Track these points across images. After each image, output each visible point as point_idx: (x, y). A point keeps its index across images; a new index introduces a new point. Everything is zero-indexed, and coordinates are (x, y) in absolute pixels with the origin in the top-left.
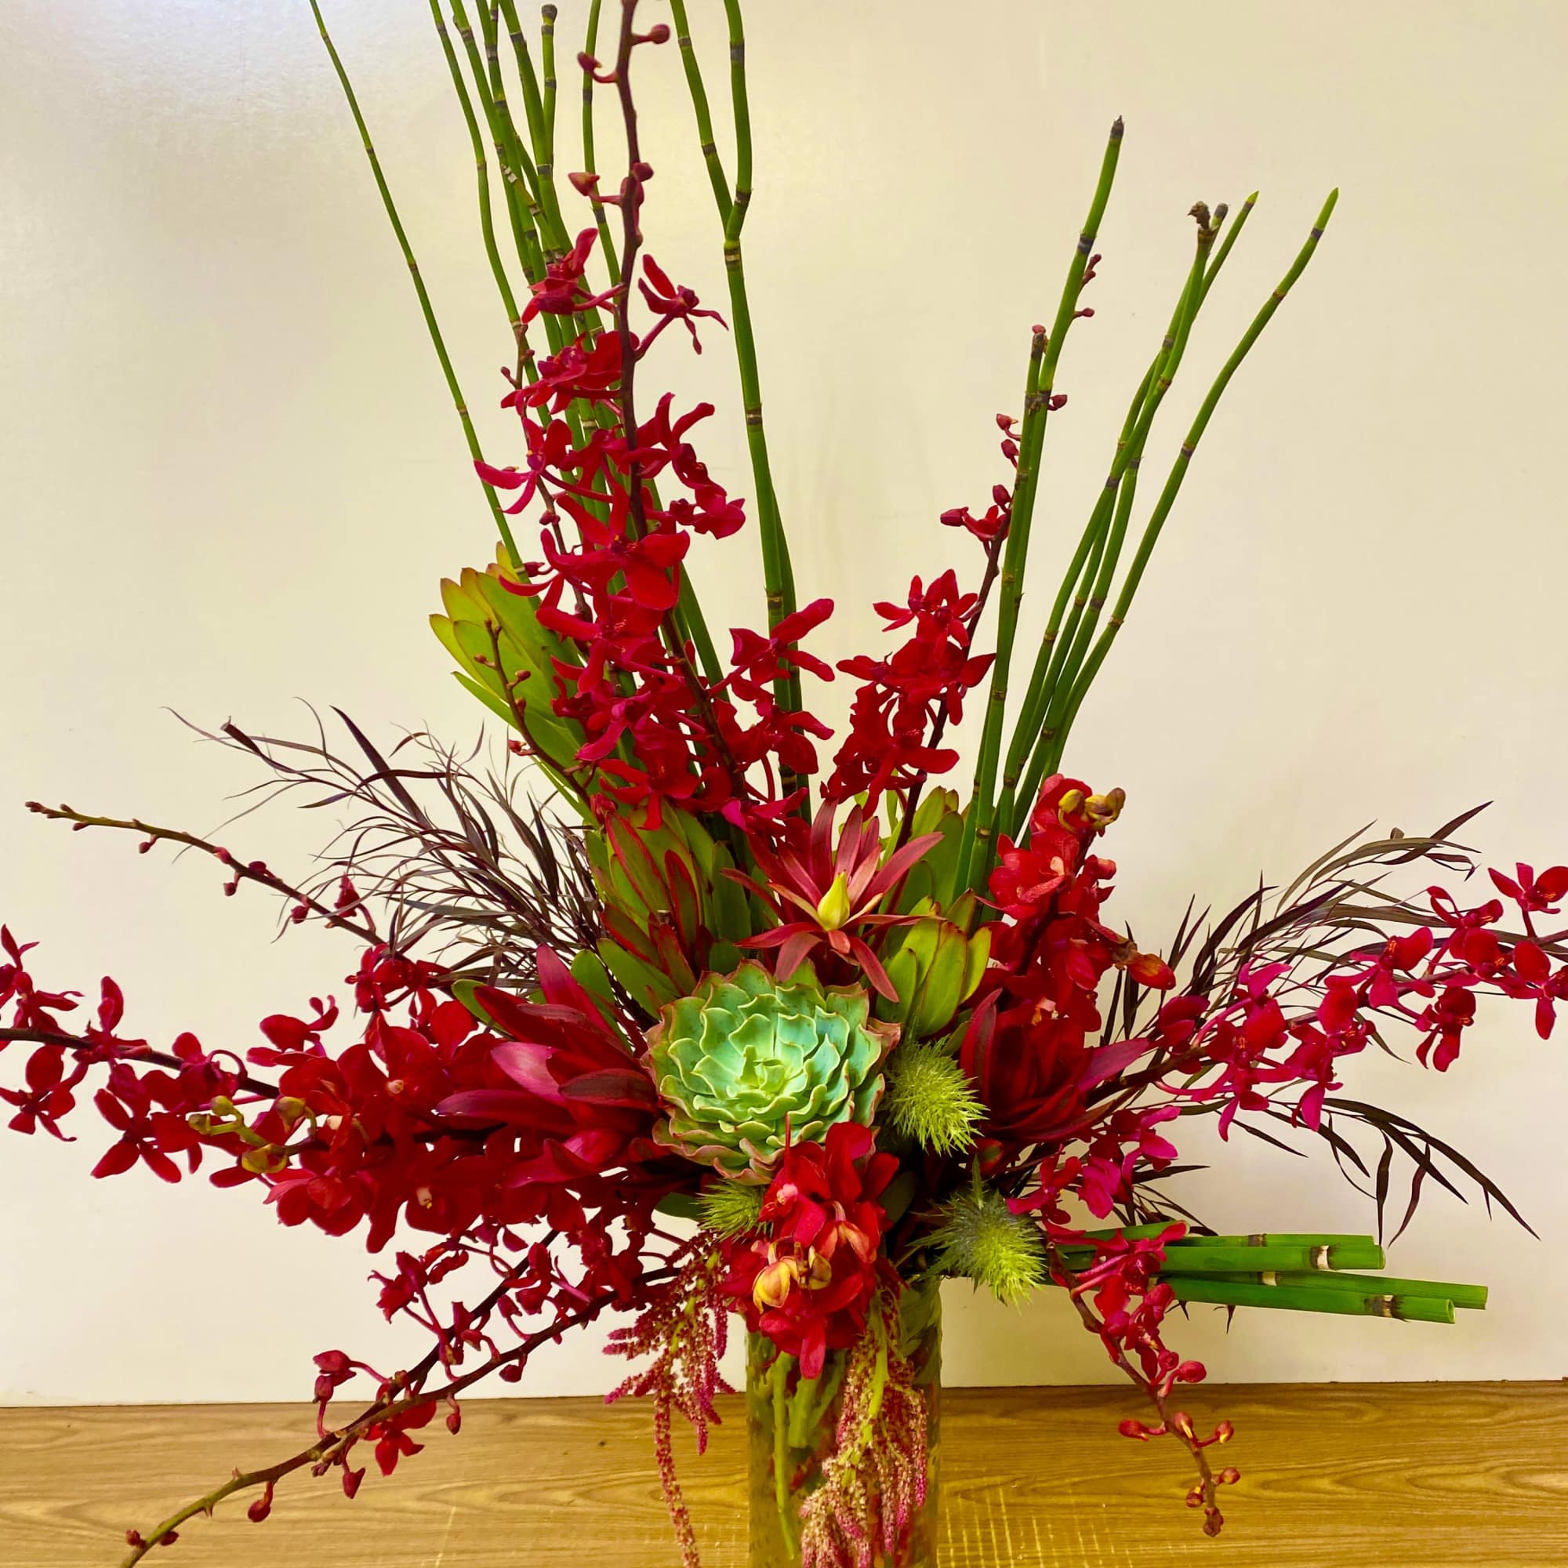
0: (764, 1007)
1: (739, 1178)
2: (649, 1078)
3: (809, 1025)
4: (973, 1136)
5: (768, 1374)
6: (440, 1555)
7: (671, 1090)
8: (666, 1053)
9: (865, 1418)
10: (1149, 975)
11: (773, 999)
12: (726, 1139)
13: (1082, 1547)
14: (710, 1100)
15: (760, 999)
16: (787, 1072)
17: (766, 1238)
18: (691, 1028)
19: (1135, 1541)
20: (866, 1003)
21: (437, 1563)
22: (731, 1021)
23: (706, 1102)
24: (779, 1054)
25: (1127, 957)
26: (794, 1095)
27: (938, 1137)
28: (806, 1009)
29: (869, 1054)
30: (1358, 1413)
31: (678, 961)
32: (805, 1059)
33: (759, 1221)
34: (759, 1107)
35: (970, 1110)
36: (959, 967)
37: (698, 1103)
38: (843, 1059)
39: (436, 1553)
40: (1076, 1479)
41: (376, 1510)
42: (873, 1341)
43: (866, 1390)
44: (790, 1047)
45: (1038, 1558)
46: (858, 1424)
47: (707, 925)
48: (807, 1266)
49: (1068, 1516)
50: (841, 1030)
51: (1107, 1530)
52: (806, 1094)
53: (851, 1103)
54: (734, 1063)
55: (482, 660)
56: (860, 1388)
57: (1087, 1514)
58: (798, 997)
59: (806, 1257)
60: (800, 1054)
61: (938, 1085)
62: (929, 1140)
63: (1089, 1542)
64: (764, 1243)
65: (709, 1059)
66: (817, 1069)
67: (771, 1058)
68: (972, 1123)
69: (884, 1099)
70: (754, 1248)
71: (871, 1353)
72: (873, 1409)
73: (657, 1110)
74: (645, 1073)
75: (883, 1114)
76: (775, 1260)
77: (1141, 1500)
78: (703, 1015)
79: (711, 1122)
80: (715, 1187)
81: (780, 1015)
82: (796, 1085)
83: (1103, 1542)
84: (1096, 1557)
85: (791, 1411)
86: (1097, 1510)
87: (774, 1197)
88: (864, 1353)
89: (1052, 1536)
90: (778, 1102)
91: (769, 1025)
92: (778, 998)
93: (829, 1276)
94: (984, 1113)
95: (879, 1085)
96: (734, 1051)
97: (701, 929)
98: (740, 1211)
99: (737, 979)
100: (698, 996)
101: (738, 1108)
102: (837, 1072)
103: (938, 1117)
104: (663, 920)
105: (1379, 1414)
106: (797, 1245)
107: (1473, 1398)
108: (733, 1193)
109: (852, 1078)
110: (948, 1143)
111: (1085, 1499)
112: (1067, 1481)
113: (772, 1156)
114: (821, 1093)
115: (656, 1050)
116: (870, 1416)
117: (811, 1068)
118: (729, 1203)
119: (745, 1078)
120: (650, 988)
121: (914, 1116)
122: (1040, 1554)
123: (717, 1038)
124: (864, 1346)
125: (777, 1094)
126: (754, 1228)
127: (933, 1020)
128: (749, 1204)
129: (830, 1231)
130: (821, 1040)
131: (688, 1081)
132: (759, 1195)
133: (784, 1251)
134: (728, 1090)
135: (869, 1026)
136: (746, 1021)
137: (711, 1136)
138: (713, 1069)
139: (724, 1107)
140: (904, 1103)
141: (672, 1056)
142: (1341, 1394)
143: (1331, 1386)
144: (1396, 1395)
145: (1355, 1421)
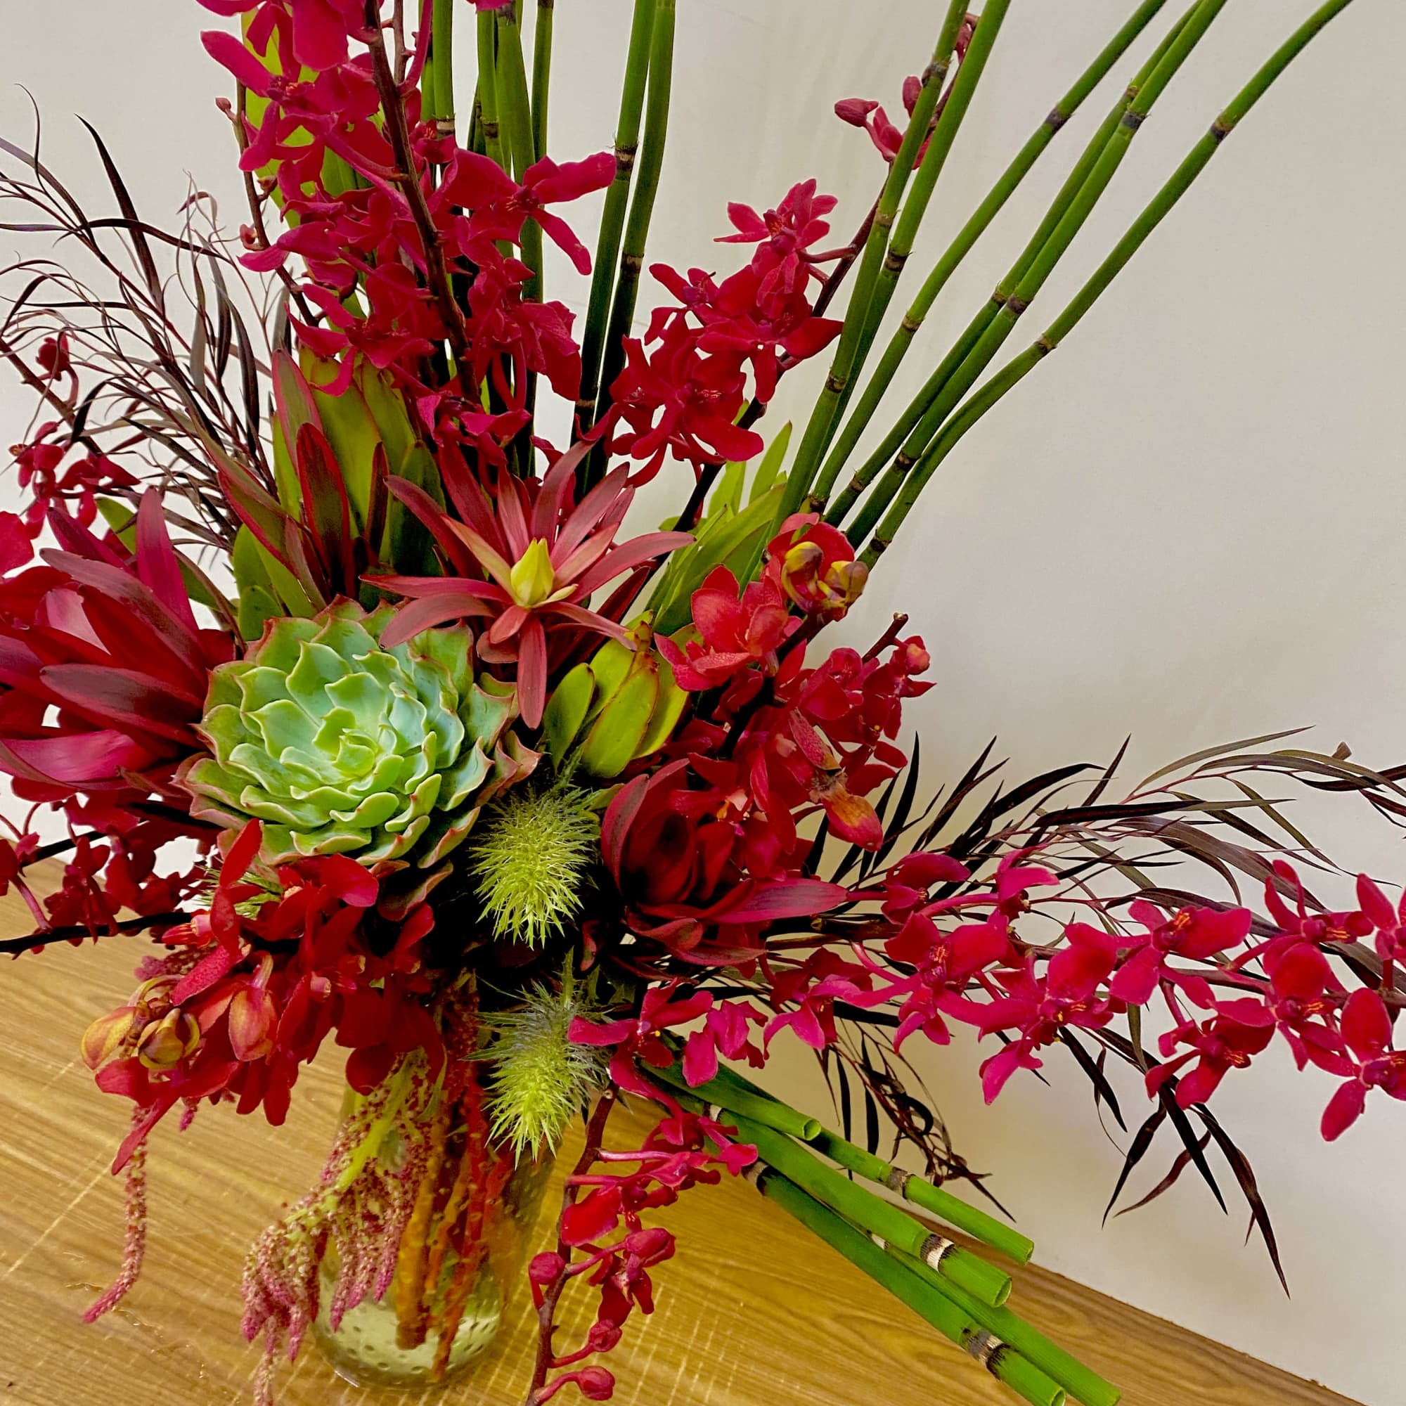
0: (381, 668)
3: (420, 713)
6: (71, 1065)
7: (215, 726)
8: (236, 678)
9: (332, 1185)
10: (849, 824)
11: (395, 664)
13: (692, 1340)
14: (257, 756)
15: (376, 656)
18: (283, 660)
19: (751, 1357)
20: (506, 713)
21: (63, 1072)
23: (248, 758)
25: (827, 788)
30: (1069, 1320)
34: (302, 789)
36: (644, 714)
37: (238, 756)
39: (69, 1061)
40: (731, 1262)
41: (45, 993)
43: (346, 1155)
45: (640, 1330)
49: (699, 1299)
50: (455, 734)
51: (728, 1333)
57: (718, 1304)
63: (702, 1337)
65: (287, 704)
67: (365, 735)
72: (344, 1181)
77: (783, 1315)
78: (304, 648)
83: (716, 1343)
84: (700, 1357)
86: (733, 1305)
89: (668, 1314)
90: (320, 793)
96: (325, 705)
100: (318, 622)
105: (1088, 1332)
107: (1202, 1359)
111: (727, 1289)
112: (721, 1260)
116: (337, 1187)
122: (644, 1328)
127: (601, 763)
134: (285, 751)
135: (500, 740)
136: (350, 677)
137: (229, 801)
141: (242, 684)
142: (1061, 1292)
143: (1056, 1278)
144: (1119, 1319)
145: (1058, 1327)
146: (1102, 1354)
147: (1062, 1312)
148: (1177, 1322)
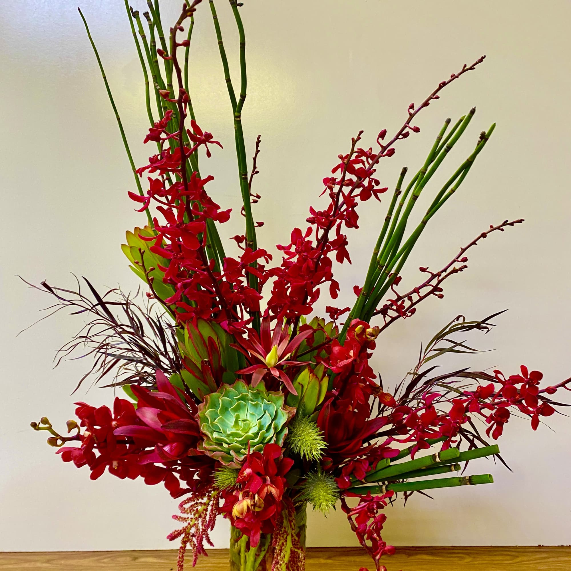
0: (244, 398)
1: (228, 465)
2: (198, 424)
3: (261, 406)
4: (321, 454)
5: (239, 543)
7: (205, 429)
8: (204, 414)
9: (283, 562)
10: (387, 401)
11: (248, 395)
12: (225, 450)
14: (220, 434)
15: (243, 395)
16: (251, 424)
17: (238, 489)
18: (215, 405)
20: (283, 398)
22: (231, 404)
23: (218, 435)
24: (249, 418)
25: (378, 393)
26: (253, 434)
27: (308, 454)
28: (260, 399)
29: (283, 419)
31: (211, 379)
32: (258, 420)
33: (236, 483)
34: (239, 438)
35: (321, 444)
36: (316, 391)
37: (216, 435)
38: (272, 421)
42: (285, 532)
43: (284, 551)
44: (252, 415)
46: (281, 565)
47: (222, 365)
48: (254, 502)
50: (273, 409)
52: (258, 433)
53: (274, 438)
54: (231, 421)
55: (137, 263)
56: (281, 550)
58: (257, 395)
59: (254, 498)
60: (256, 418)
61: (309, 433)
62: (304, 455)
64: (238, 491)
65: (221, 418)
66: (262, 424)
67: (245, 419)
68: (322, 449)
69: (288, 438)
70: (234, 493)
71: (285, 536)
72: (286, 559)
73: (200, 437)
74: (196, 422)
75: (287, 443)
76: (242, 499)
78: (220, 400)
79: (219, 443)
80: (220, 469)
81: (250, 402)
82: (254, 430)
85: (247, 557)
87: (242, 473)
88: (283, 537)
90: (246, 436)
91: (245, 405)
92: (250, 395)
93: (263, 506)
94: (326, 446)
95: (286, 431)
96: (231, 415)
97: (221, 367)
98: (229, 479)
99: (235, 386)
100: (219, 392)
101: (231, 438)
102: (270, 425)
103: (308, 446)
104: (206, 363)
106: (251, 493)
108: (226, 472)
109: (276, 428)
110: (311, 457)
113: (242, 458)
114: (263, 433)
115: (201, 413)
116: (285, 562)
117: (260, 423)
118: (225, 476)
119: (234, 426)
120: (199, 389)
121: (299, 445)
123: (225, 409)
124: (282, 534)
125: (247, 433)
126: (234, 486)
127: (309, 407)
128: (233, 476)
129: (264, 488)
130: (265, 413)
131: (212, 426)
132: (237, 472)
133: (246, 495)
134: (227, 430)
135: (284, 408)
136: (236, 403)
137: (219, 448)
138: (222, 421)
139: (225, 437)
140: (296, 440)
141: (207, 416)
142: (456, 551)
143: (452, 548)
144: (477, 552)
145: (462, 562)
146: (478, 564)
147: (460, 557)
148: (493, 545)
